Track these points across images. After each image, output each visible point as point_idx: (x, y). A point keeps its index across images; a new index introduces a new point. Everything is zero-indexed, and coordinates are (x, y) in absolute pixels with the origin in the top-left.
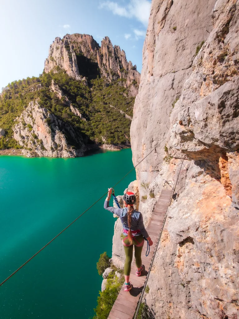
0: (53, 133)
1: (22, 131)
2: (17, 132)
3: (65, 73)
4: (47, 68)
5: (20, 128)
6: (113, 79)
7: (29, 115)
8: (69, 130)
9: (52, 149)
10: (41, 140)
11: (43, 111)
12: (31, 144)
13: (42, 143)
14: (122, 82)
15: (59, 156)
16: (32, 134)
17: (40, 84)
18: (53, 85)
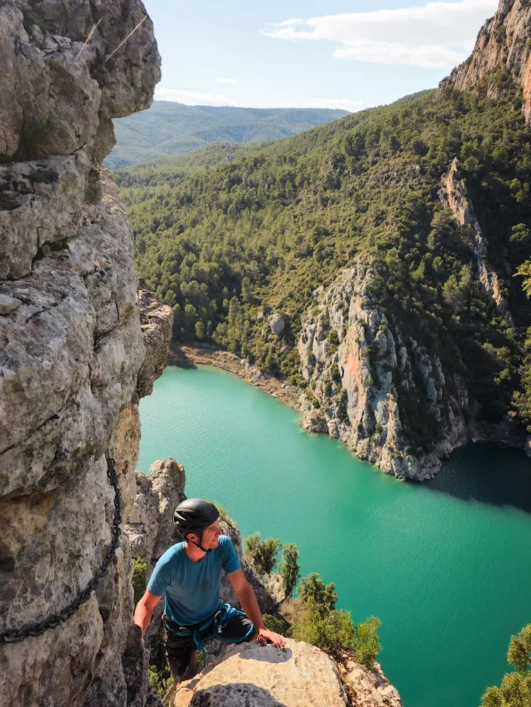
0: (375, 389)
1: (315, 342)
2: (307, 338)
3: (516, 109)
4: (476, 60)
5: (313, 332)
7: (341, 306)
8: (426, 376)
9: (360, 428)
10: (345, 392)
11: (368, 318)
12: (322, 392)
13: (345, 398)
15: (370, 457)
16: (331, 363)
17: (417, 167)
18: (450, 175)
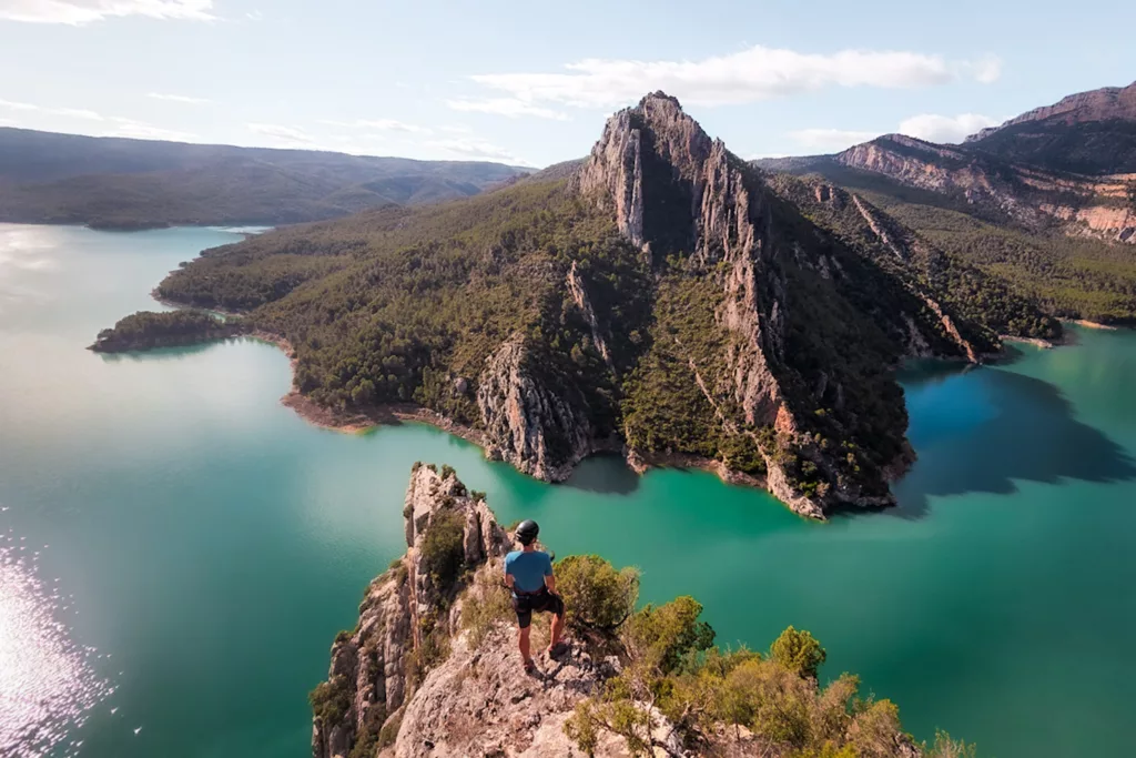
0: (529, 428)
1: (489, 398)
2: (483, 395)
5: (487, 391)
6: (709, 258)
7: (504, 373)
9: (522, 454)
10: (512, 431)
11: (522, 383)
12: (497, 432)
14: (724, 273)
15: (530, 471)
16: (501, 412)
18: (572, 272)
